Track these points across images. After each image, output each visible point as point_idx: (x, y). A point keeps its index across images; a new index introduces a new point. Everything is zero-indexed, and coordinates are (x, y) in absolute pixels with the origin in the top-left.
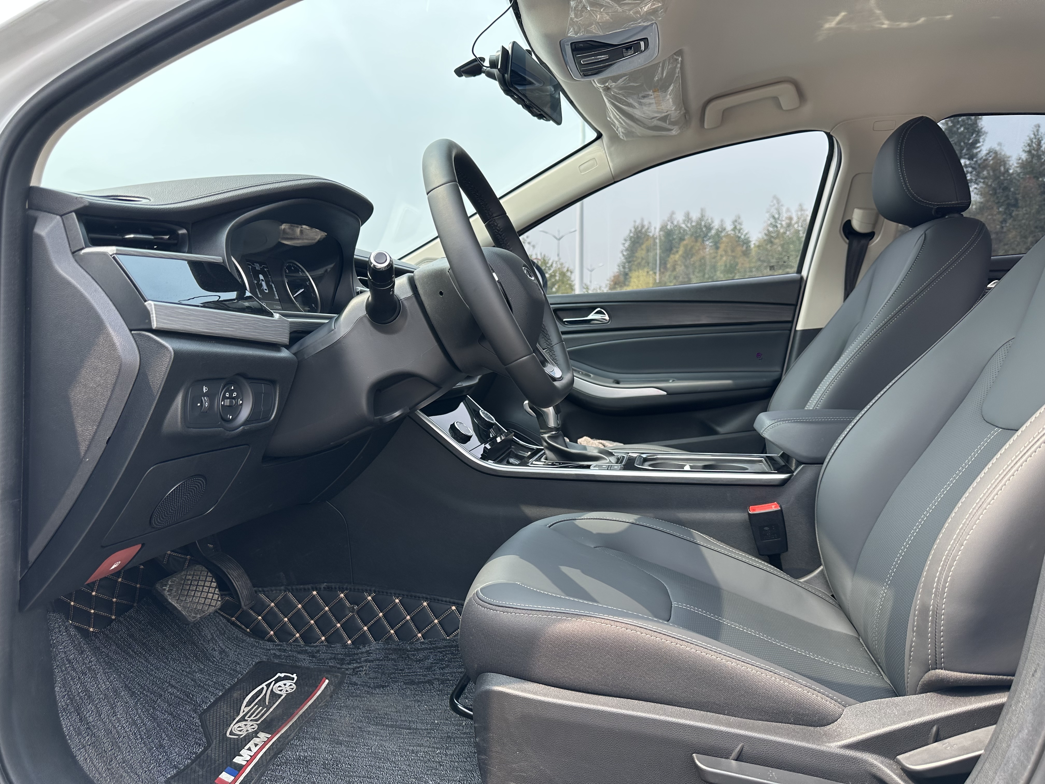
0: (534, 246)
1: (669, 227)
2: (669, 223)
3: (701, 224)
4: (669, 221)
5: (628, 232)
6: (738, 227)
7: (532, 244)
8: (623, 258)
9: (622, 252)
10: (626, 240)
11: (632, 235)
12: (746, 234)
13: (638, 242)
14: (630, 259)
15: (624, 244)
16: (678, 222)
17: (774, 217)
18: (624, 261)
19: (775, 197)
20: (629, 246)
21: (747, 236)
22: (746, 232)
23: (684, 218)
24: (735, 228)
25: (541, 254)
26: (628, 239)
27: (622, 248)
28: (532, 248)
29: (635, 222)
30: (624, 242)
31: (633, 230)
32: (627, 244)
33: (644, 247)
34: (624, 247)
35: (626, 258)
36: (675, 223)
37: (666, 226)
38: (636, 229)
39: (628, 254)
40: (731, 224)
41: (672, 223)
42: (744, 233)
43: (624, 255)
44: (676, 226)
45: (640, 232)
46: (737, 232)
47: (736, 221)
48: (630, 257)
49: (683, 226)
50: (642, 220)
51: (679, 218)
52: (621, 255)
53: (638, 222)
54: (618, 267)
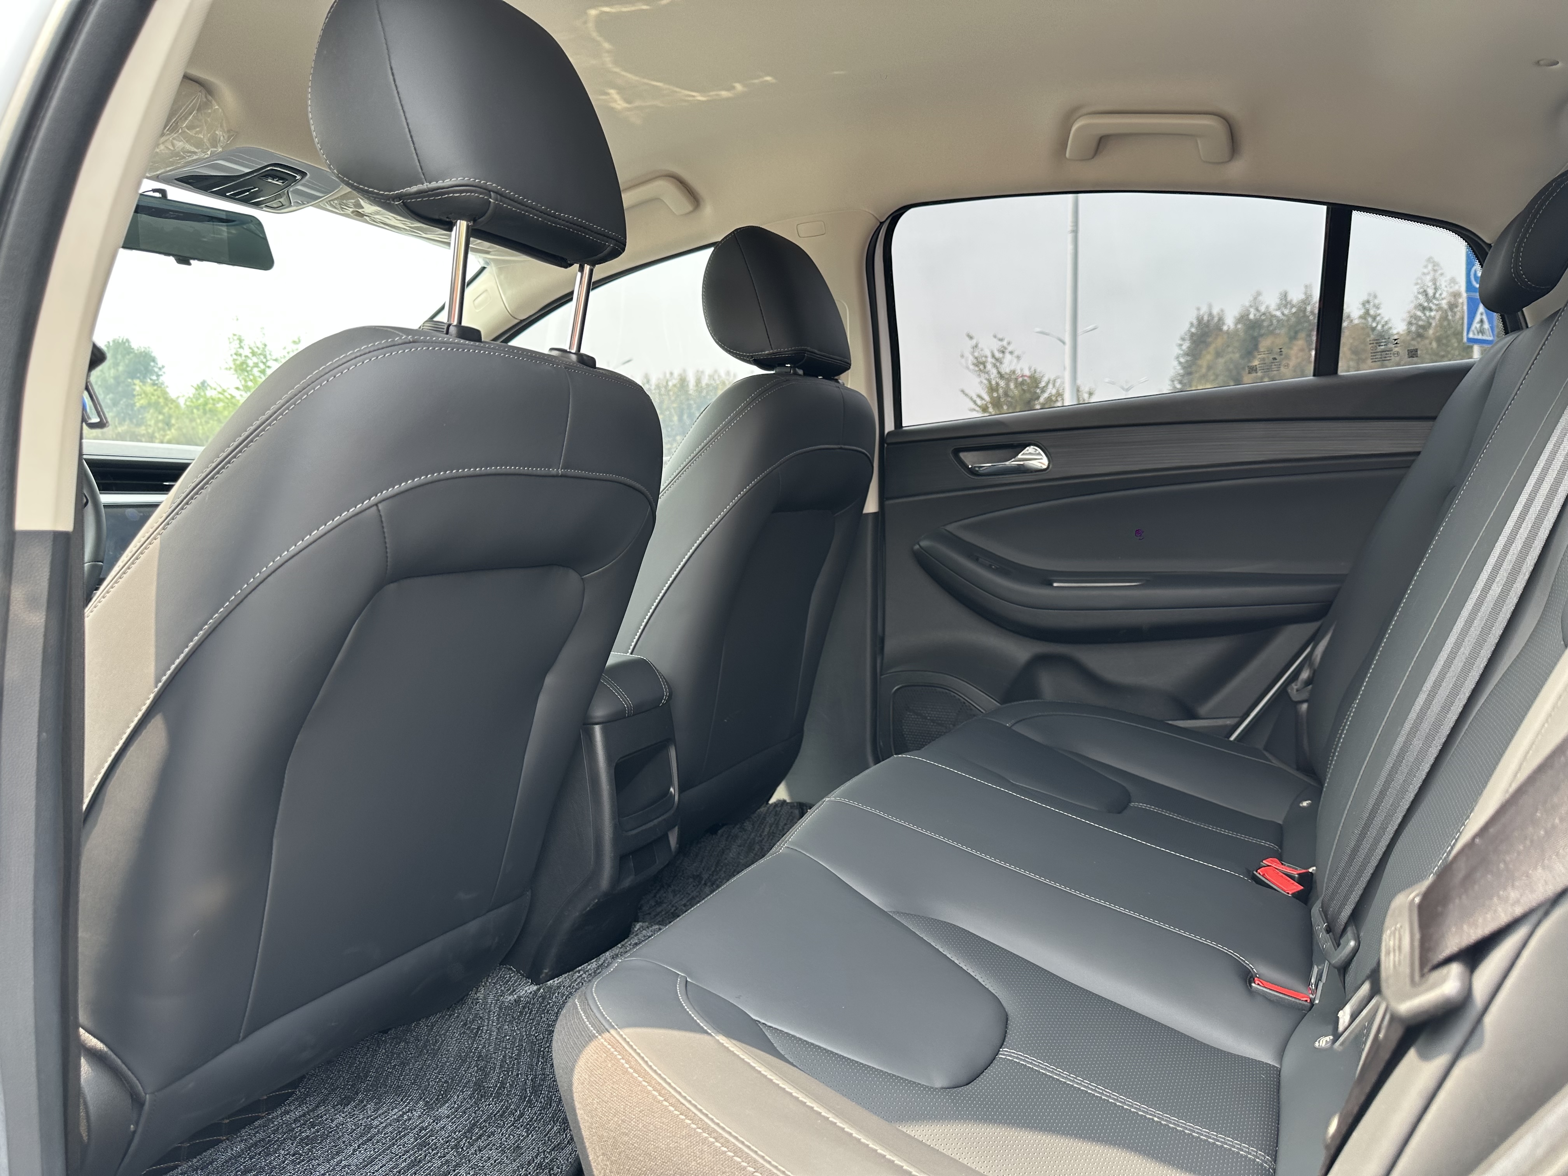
0: (1018, 357)
1: (1251, 316)
2: (1252, 310)
3: (1305, 310)
4: (1251, 306)
5: (1187, 326)
6: (1372, 312)
7: (1016, 354)
8: (1179, 367)
9: (1177, 358)
10: (1183, 339)
11: (1193, 330)
12: (1386, 323)
13: (1204, 342)
14: (1189, 370)
15: (1181, 345)
16: (1267, 307)
17: (1425, 293)
18: (1181, 372)
19: (1430, 260)
20: (1189, 348)
21: (1386, 327)
22: (1386, 319)
23: (1278, 301)
24: (1367, 312)
25: (1030, 369)
26: (1187, 337)
27: (1177, 351)
28: (1015, 360)
29: (1198, 309)
30: (1180, 342)
31: (1195, 322)
32: (1186, 345)
33: (1211, 349)
34: (1181, 349)
35: (1184, 368)
36: (1263, 309)
37: (1248, 315)
38: (1200, 320)
39: (1187, 361)
40: (1361, 306)
41: (1257, 310)
42: (1383, 322)
43: (1180, 363)
44: (1264, 314)
45: (1207, 325)
46: (1370, 319)
47: (1368, 302)
48: (1190, 366)
49: (1278, 313)
50: (1210, 306)
51: (1270, 302)
52: (1176, 363)
53: (1204, 310)
54: (1170, 383)
